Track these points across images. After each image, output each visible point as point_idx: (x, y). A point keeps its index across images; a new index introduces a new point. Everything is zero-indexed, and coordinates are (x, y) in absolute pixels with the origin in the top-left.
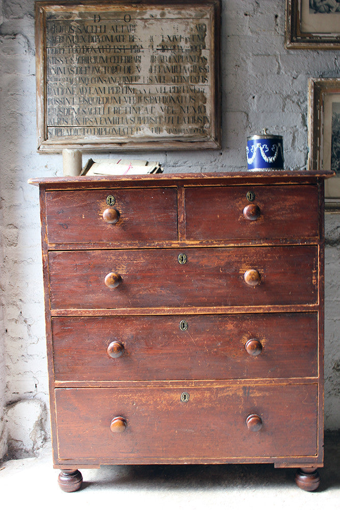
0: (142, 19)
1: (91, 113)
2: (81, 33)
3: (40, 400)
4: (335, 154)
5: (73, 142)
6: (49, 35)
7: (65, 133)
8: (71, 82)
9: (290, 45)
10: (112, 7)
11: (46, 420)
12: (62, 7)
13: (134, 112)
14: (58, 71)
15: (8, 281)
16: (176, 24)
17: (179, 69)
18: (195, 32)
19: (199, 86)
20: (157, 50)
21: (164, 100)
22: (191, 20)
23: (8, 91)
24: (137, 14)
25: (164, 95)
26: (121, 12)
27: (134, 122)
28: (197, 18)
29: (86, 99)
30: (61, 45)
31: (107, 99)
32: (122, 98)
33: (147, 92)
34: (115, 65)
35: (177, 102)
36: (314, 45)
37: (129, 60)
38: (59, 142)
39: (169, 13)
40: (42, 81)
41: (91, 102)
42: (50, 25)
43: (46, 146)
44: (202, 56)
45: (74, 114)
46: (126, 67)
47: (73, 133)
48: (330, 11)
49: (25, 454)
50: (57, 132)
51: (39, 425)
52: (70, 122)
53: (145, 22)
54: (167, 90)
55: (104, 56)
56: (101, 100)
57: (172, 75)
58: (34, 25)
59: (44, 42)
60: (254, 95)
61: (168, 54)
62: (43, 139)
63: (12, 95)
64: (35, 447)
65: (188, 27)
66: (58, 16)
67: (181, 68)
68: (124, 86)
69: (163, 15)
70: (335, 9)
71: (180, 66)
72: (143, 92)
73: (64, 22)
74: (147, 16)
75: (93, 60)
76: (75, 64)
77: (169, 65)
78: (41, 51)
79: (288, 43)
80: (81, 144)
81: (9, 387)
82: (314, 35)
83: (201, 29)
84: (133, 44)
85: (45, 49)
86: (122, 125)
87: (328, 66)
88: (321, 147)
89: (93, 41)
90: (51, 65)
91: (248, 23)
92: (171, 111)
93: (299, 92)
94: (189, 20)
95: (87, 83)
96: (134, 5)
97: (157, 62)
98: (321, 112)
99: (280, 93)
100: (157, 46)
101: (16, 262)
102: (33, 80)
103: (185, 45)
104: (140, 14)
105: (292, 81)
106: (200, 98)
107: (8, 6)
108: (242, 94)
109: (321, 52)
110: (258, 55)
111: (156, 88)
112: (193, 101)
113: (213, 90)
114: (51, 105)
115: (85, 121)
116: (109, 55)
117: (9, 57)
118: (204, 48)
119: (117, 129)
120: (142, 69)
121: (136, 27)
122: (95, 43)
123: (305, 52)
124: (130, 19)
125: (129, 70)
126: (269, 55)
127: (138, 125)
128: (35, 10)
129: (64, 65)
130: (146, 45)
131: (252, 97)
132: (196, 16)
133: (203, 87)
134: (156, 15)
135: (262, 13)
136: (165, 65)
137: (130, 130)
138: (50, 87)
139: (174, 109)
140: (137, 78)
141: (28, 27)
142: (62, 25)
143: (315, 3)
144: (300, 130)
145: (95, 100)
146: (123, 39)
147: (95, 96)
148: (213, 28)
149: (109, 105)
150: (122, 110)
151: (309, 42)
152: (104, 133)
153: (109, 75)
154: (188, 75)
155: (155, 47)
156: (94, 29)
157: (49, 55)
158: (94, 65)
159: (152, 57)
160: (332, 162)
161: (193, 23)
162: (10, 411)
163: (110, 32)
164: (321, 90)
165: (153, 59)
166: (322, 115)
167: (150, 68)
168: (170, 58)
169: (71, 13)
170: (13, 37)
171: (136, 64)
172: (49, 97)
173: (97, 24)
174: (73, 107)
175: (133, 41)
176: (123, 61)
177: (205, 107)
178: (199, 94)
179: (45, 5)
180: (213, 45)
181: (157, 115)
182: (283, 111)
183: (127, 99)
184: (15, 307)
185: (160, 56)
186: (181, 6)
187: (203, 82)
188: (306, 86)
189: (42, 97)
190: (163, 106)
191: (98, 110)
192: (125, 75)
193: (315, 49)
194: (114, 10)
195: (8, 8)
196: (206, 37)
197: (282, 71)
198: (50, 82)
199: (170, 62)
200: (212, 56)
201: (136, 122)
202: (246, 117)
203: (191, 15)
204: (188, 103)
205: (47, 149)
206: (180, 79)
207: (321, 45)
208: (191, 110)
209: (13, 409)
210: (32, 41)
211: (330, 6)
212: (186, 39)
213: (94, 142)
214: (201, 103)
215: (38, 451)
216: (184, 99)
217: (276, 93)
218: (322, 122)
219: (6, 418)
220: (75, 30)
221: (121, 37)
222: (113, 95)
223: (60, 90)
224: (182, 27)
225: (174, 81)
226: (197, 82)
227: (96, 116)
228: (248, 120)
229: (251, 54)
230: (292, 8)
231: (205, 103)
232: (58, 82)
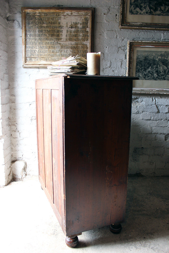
0: (63, 15)
1: (43, 52)
2: (39, 20)
3: (24, 160)
4: (137, 70)
5: (36, 63)
6: (27, 21)
7: (33, 60)
8: (36, 40)
9: (121, 27)
10: (51, 10)
11: (26, 168)
12: (32, 10)
13: (60, 52)
14: (30, 35)
15: (12, 116)
16: (77, 17)
17: (77, 36)
18: (84, 21)
19: (85, 43)
20: (69, 28)
21: (72, 48)
22: (83, 16)
23: (11, 43)
24: (61, 13)
25: (71, 46)
26: (55, 12)
27: (60, 56)
28: (85, 15)
29: (41, 47)
30: (32, 25)
31: (50, 47)
32: (55, 47)
33: (65, 45)
34: (53, 33)
35: (77, 48)
36: (130, 27)
37: (58, 31)
38: (31, 64)
39: (74, 13)
40: (24, 40)
41: (43, 48)
42: (27, 17)
43: (26, 65)
44: (86, 30)
45: (37, 53)
46: (57, 35)
47: (36, 60)
48: (137, 14)
49: (19, 180)
50: (30, 59)
51: (24, 170)
52: (35, 56)
53: (65, 16)
54: (73, 44)
55: (48, 30)
56: (47, 47)
57: (75, 38)
58: (21, 17)
59: (25, 24)
60: (107, 46)
61: (73, 29)
62: (25, 62)
63: (13, 44)
64: (22, 178)
65: (82, 19)
66: (31, 13)
67: (78, 35)
68: (56, 42)
69: (72, 13)
70: (139, 13)
71: (78, 34)
72: (63, 44)
73: (33, 16)
74: (65, 14)
75: (44, 31)
76: (37, 33)
77: (74, 34)
78: (24, 27)
79: (120, 26)
80: (39, 65)
81: (13, 155)
82: (131, 23)
83: (86, 19)
84: (60, 25)
85: (25, 27)
86: (55, 57)
87: (136, 36)
88: (132, 67)
89: (44, 24)
90: (28, 33)
91: (105, 17)
92: (74, 52)
93: (124, 46)
94: (82, 16)
95: (41, 40)
96: (60, 10)
97: (69, 32)
98: (132, 54)
99: (117, 46)
100: (69, 26)
101: (15, 109)
102: (21, 39)
103: (80, 26)
104: (63, 13)
105: (122, 41)
106: (86, 47)
107: (11, 9)
108: (102, 46)
109: (134, 30)
110: (108, 30)
111: (68, 43)
112: (83, 48)
113: (90, 44)
114: (28, 49)
115: (41, 55)
116: (50, 30)
117: (11, 29)
118: (87, 27)
119: (53, 59)
120: (63, 35)
121: (61, 19)
122: (45, 25)
123: (127, 30)
124: (59, 15)
125: (58, 36)
126: (113, 31)
127: (61, 57)
128: (21, 11)
129: (33, 33)
130: (65, 26)
131: (106, 47)
132: (85, 14)
133: (87, 43)
134: (69, 14)
135: (111, 14)
136: (72, 34)
137: (58, 59)
138: (27, 42)
139: (75, 51)
140: (61, 39)
141: (19, 17)
142: (32, 17)
143: (131, 10)
144: (124, 60)
145: (45, 47)
146: (56, 23)
147: (45, 46)
148: (91, 20)
149: (50, 49)
150: (55, 51)
151: (128, 26)
152: (48, 60)
153: (50, 37)
154: (81, 38)
155: (68, 27)
156: (45, 19)
157: (27, 29)
158: (44, 33)
159: (67, 30)
160: (136, 74)
161: (83, 17)
162: (13, 164)
163: (51, 20)
164: (132, 45)
165: (67, 32)
166: (132, 55)
167: (66, 35)
168: (74, 31)
169: (36, 12)
170: (13, 21)
171: (61, 33)
172: (27, 46)
173: (46, 17)
174: (36, 50)
175: (60, 24)
176: (56, 32)
177: (87, 51)
178: (85, 46)
179: (25, 9)
180: (91, 26)
181: (69, 53)
182: (118, 53)
183: (57, 47)
184: (14, 126)
185: (70, 30)
186: (79, 10)
187: (87, 41)
188: (127, 44)
189: (24, 46)
190: (71, 50)
191: (46, 51)
192: (56, 38)
193: (131, 29)
194: (52, 11)
195: (11, 10)
196: (89, 23)
197: (118, 37)
198: (27, 40)
199: (74, 33)
200: (91, 31)
201: (61, 56)
202: (103, 55)
203: (82, 14)
204: (81, 49)
205: (26, 66)
206: (78, 40)
207: (133, 27)
208: (82, 52)
209: (14, 164)
210: (21, 23)
211: (137, 12)
212: (81, 24)
213: (44, 64)
214: (86, 49)
215: (23, 179)
216: (79, 47)
217: (115, 46)
218: (132, 58)
219: (11, 167)
220: (37, 19)
221: (55, 22)
222: (52, 45)
223: (31, 43)
224: (79, 19)
225: (75, 40)
226: (85, 41)
227: (45, 53)
228: (104, 56)
229: (106, 30)
230: (123, 12)
231: (87, 49)
232: (31, 40)
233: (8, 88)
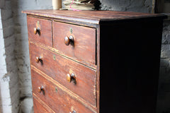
15: (18, 48)
81: (21, 92)
101: (21, 40)
184: (21, 60)
209: (22, 101)
219: (20, 105)
233: (12, 17)
